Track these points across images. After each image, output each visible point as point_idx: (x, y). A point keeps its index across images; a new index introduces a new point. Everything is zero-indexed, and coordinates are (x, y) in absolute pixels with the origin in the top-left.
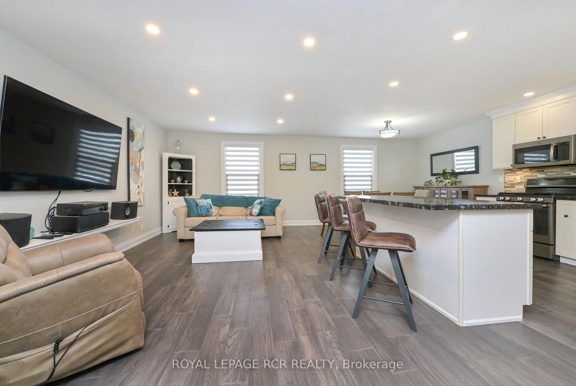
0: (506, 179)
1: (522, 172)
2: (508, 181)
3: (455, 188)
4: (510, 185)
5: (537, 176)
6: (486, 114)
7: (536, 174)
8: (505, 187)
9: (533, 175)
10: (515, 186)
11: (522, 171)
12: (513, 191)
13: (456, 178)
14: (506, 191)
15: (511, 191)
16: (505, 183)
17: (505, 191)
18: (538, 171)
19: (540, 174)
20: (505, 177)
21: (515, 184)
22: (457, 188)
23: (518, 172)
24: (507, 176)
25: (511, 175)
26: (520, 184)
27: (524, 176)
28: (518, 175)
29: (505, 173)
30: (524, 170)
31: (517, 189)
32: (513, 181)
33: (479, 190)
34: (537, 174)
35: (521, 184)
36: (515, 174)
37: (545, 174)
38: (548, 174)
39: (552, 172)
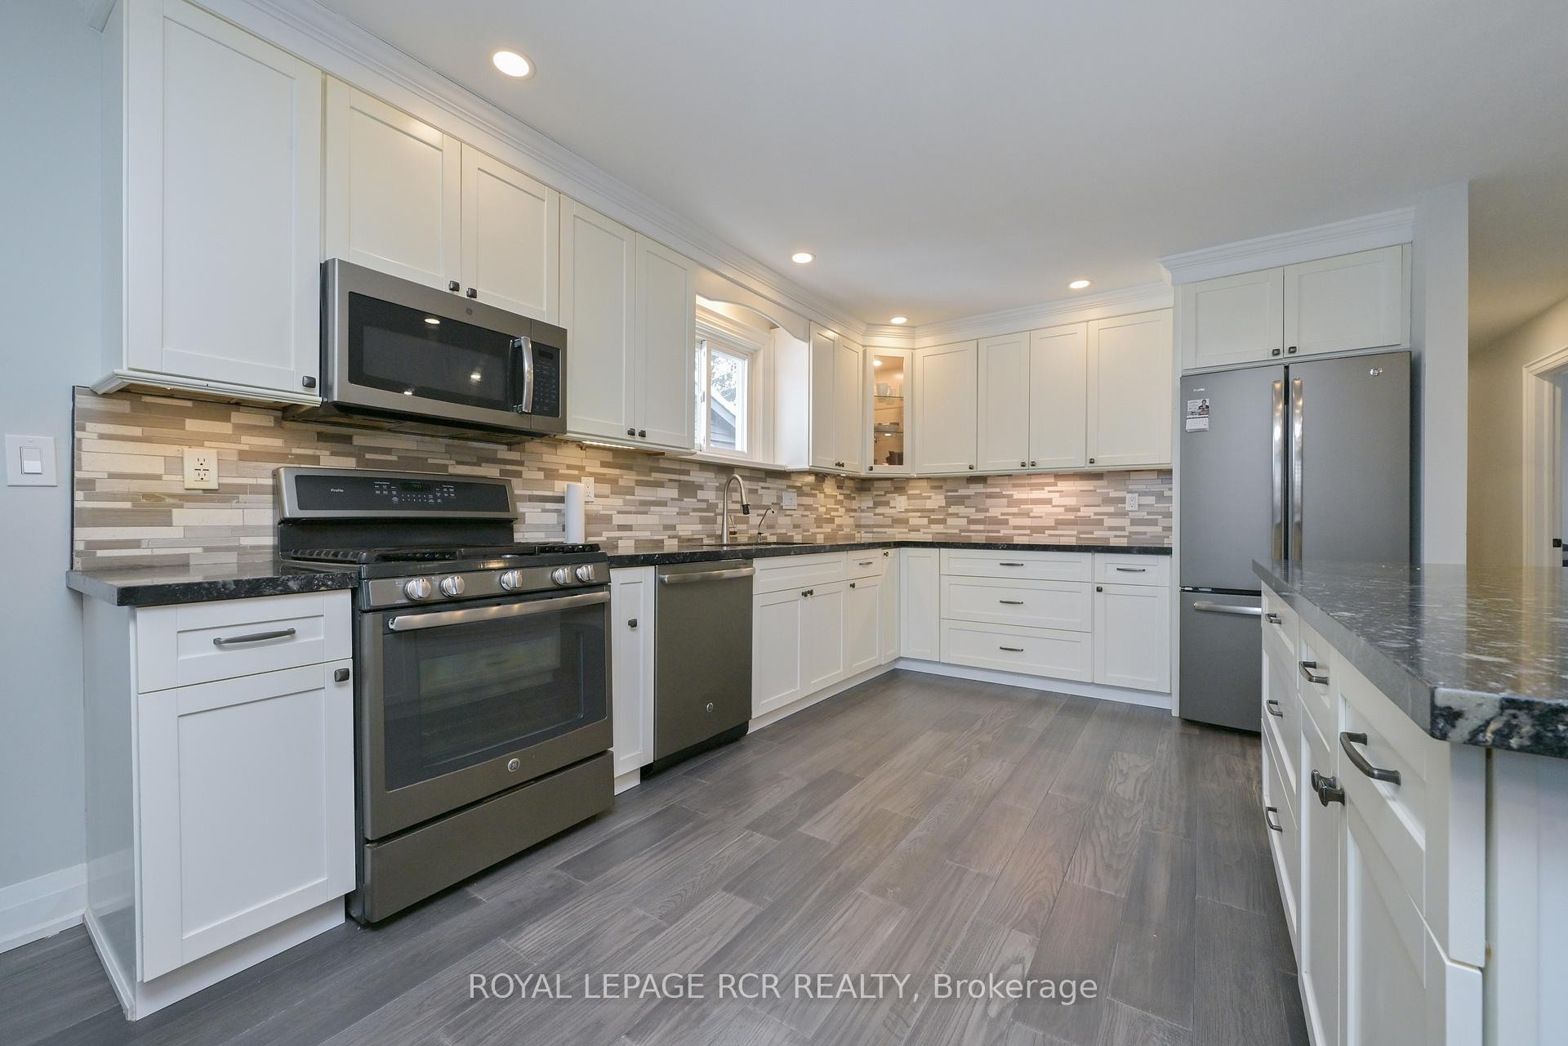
0: (83, 457)
1: (225, 428)
2: (112, 476)
4: (128, 505)
5: (316, 459)
8: (87, 517)
9: (295, 451)
10: (175, 511)
11: (227, 419)
12: (151, 544)
15: (135, 544)
16: (80, 485)
18: (322, 437)
19: (333, 454)
20: (77, 441)
21: (171, 496)
23: (192, 425)
24: (102, 437)
25: (137, 431)
26: (212, 501)
27: (241, 453)
28: (197, 441)
29: (82, 417)
30: (237, 417)
32: (158, 477)
34: (318, 452)
35: (221, 501)
36: (173, 433)
37: (358, 452)
38: (368, 456)
39: (388, 451)
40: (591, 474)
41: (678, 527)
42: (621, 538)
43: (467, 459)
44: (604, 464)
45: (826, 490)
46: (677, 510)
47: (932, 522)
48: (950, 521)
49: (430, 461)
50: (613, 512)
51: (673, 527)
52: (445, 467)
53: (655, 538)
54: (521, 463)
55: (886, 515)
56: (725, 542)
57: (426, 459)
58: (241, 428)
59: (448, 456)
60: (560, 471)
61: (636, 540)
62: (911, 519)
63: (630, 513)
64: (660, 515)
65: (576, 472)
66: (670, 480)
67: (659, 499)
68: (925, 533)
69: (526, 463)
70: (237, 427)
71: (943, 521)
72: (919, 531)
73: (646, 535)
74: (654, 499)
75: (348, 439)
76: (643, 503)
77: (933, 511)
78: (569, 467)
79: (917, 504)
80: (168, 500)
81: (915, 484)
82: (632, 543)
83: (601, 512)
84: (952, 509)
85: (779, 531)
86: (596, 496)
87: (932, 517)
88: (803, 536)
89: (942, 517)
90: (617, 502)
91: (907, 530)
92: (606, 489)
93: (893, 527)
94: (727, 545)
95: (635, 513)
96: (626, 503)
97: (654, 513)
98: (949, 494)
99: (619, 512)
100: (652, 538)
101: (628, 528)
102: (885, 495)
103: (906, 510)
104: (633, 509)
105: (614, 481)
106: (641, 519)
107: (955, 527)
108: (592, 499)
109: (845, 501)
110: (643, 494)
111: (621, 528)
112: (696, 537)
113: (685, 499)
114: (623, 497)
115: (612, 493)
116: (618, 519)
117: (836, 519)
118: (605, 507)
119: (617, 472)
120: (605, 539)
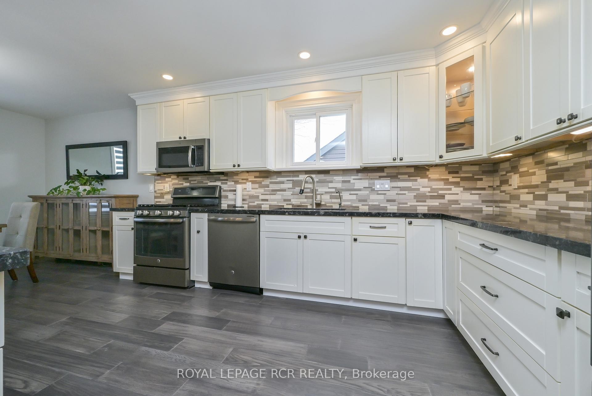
0: (156, 187)
1: (170, 179)
2: (158, 190)
3: (93, 199)
4: (159, 195)
5: (183, 184)
6: (129, 95)
7: (182, 182)
8: (156, 197)
9: (180, 183)
10: (164, 196)
11: (170, 178)
13: (102, 184)
14: (157, 202)
15: (160, 202)
16: (155, 192)
17: (155, 202)
19: (185, 182)
20: (155, 184)
21: (164, 193)
22: (96, 199)
23: (166, 179)
24: (157, 183)
25: (160, 182)
27: (172, 184)
28: (167, 182)
29: (155, 180)
31: (166, 199)
32: (162, 190)
33: (125, 201)
35: (169, 194)
37: (190, 182)
38: (192, 182)
39: (195, 180)
40: (251, 181)
41: (292, 200)
42: (263, 204)
43: (212, 180)
44: (255, 177)
45: (429, 176)
46: (292, 193)
47: (537, 198)
48: (552, 197)
49: (204, 182)
50: (259, 194)
51: (290, 200)
52: (207, 183)
53: (279, 204)
54: (227, 180)
55: (507, 192)
56: (314, 208)
57: (203, 182)
58: (173, 179)
59: (208, 180)
60: (239, 181)
61: (270, 205)
62: (521, 196)
63: (267, 194)
64: (282, 195)
65: (245, 181)
66: (288, 180)
67: (281, 189)
68: (531, 209)
69: (229, 180)
70: (172, 179)
71: (544, 197)
72: (526, 206)
73: (275, 203)
74: (279, 189)
75: (188, 179)
76: (273, 191)
77: (536, 186)
78: (243, 179)
79: (527, 180)
80: (164, 194)
81: (525, 162)
82: (268, 206)
83: (255, 195)
84: (553, 184)
85: (370, 203)
86: (252, 189)
87: (536, 193)
88: (398, 207)
89: (544, 193)
90: (262, 190)
91: (518, 206)
92: (257, 186)
93: (510, 203)
94: (315, 209)
95: (269, 194)
96: (265, 191)
97: (279, 194)
98: (550, 168)
99: (262, 194)
100: (278, 204)
101: (267, 200)
102: (506, 175)
103: (518, 186)
104: (268, 193)
105: (260, 183)
106: (273, 197)
107: (554, 203)
108: (251, 190)
109: (461, 182)
110: (273, 187)
111: (263, 200)
112: (303, 205)
113: (296, 188)
114: (263, 188)
115: (259, 187)
116: (261, 197)
117: (446, 195)
118: (256, 193)
119: (261, 179)
120: (256, 204)
